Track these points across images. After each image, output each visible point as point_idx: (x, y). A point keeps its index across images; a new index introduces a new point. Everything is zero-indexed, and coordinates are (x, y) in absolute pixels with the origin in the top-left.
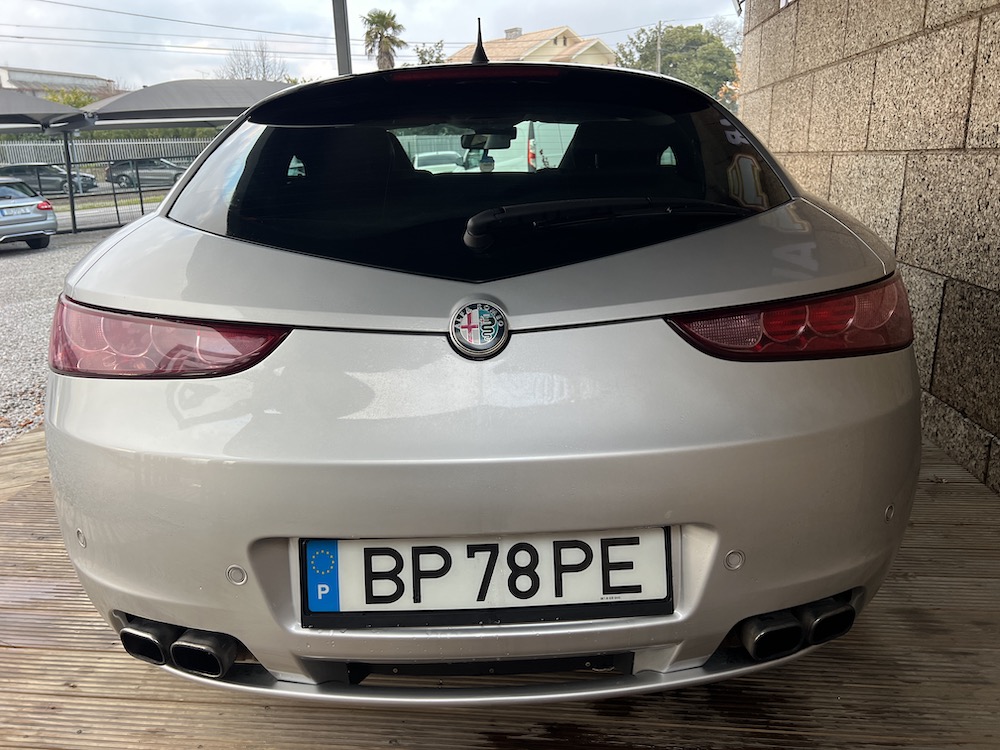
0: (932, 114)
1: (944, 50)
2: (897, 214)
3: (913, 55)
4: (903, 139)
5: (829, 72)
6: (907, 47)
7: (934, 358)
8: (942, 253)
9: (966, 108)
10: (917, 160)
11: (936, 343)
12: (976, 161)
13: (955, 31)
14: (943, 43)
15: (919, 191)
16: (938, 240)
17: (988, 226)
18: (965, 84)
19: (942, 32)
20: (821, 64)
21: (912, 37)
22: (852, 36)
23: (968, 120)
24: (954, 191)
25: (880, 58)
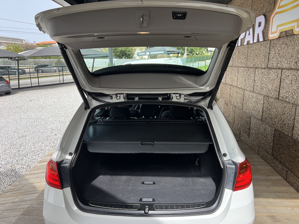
0: (270, 88)
1: (273, 74)
2: (262, 109)
3: (265, 73)
4: (263, 92)
5: (243, 69)
6: (263, 70)
7: (273, 148)
8: (274, 122)
9: (279, 90)
10: (267, 98)
11: (273, 144)
12: (281, 103)
13: (276, 71)
14: (273, 72)
15: (268, 106)
16: (273, 119)
17: (285, 119)
18: (278, 84)
19: (272, 70)
20: (240, 66)
21: (265, 68)
22: (249, 62)
23: (279, 93)
24: (276, 108)
25: (256, 70)
